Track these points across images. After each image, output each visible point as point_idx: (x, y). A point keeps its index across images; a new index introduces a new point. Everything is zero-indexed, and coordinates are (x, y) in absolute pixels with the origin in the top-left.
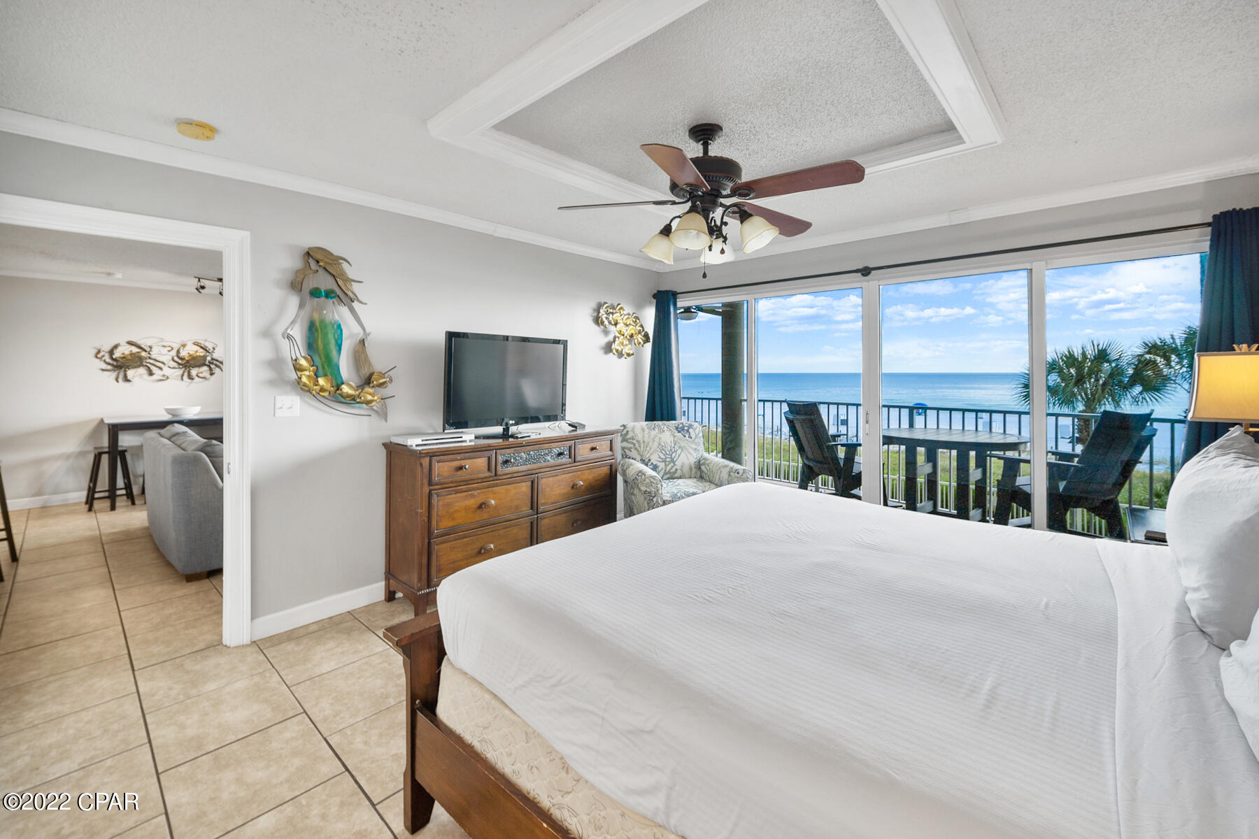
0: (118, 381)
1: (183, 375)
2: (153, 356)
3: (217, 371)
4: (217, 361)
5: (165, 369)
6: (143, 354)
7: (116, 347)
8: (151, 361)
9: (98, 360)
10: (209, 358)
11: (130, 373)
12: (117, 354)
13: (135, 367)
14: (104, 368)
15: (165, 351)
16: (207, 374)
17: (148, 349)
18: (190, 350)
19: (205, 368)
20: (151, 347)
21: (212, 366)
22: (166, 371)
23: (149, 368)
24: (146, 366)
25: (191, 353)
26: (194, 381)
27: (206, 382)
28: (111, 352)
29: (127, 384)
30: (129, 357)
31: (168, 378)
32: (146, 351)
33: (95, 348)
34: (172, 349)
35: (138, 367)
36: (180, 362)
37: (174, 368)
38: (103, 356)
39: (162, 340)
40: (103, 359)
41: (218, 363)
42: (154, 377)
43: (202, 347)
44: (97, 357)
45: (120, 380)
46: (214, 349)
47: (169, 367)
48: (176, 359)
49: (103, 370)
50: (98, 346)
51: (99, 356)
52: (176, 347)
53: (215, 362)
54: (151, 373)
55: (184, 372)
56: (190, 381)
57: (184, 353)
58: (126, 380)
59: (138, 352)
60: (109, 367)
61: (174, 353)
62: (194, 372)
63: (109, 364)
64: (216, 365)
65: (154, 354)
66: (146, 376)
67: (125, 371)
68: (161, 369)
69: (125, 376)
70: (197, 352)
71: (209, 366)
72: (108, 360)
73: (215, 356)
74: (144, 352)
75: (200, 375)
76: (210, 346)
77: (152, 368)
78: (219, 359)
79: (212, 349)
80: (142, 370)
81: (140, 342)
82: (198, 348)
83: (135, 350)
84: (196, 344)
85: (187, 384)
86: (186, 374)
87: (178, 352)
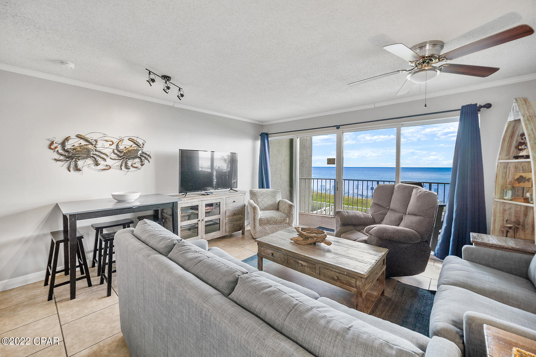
0: (70, 171)
1: (121, 166)
2: (98, 149)
3: (146, 162)
4: (146, 154)
5: (108, 160)
6: (90, 146)
7: (67, 139)
8: (97, 153)
9: (52, 151)
10: (140, 152)
11: (80, 163)
12: (68, 146)
13: (84, 158)
14: (57, 158)
15: (107, 144)
16: (138, 165)
17: (94, 143)
18: (126, 144)
19: (137, 160)
20: (96, 141)
21: (143, 159)
22: (109, 162)
23: (95, 159)
24: (93, 157)
25: (127, 147)
26: (130, 170)
27: (139, 171)
28: (63, 144)
29: (77, 173)
30: (79, 149)
31: (110, 168)
32: (92, 145)
33: (48, 140)
34: (113, 144)
35: (86, 158)
36: (118, 153)
37: (114, 159)
38: (56, 147)
39: (105, 135)
40: (57, 149)
41: (147, 157)
42: (100, 167)
43: (135, 143)
44: (50, 148)
45: (71, 169)
46: (143, 144)
47: (111, 158)
48: (116, 151)
49: (56, 160)
50: (51, 137)
51: (52, 147)
52: (116, 141)
53: (145, 155)
54: (97, 164)
55: (122, 163)
56: (127, 170)
57: (121, 147)
58: (77, 169)
59: (86, 145)
60: (62, 158)
61: (114, 147)
62: (130, 163)
63: (62, 155)
64: (145, 158)
65: (99, 146)
66: (93, 166)
67: (76, 161)
68: (105, 160)
69: (76, 166)
70: (131, 146)
71: (140, 158)
72: (61, 151)
73: (145, 150)
74: (91, 145)
75: (134, 165)
76: (140, 142)
77: (98, 158)
78: (148, 153)
79: (142, 145)
80: (89, 161)
81: (88, 137)
82: (132, 143)
83: (83, 143)
84: (131, 140)
85: (125, 172)
86: (124, 164)
87: (117, 145)
